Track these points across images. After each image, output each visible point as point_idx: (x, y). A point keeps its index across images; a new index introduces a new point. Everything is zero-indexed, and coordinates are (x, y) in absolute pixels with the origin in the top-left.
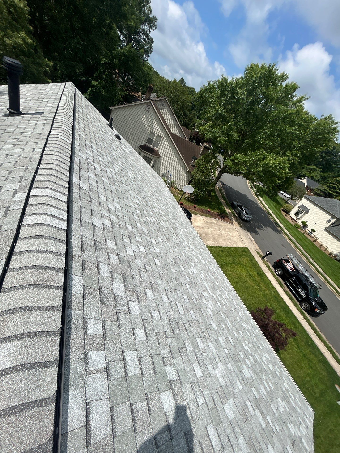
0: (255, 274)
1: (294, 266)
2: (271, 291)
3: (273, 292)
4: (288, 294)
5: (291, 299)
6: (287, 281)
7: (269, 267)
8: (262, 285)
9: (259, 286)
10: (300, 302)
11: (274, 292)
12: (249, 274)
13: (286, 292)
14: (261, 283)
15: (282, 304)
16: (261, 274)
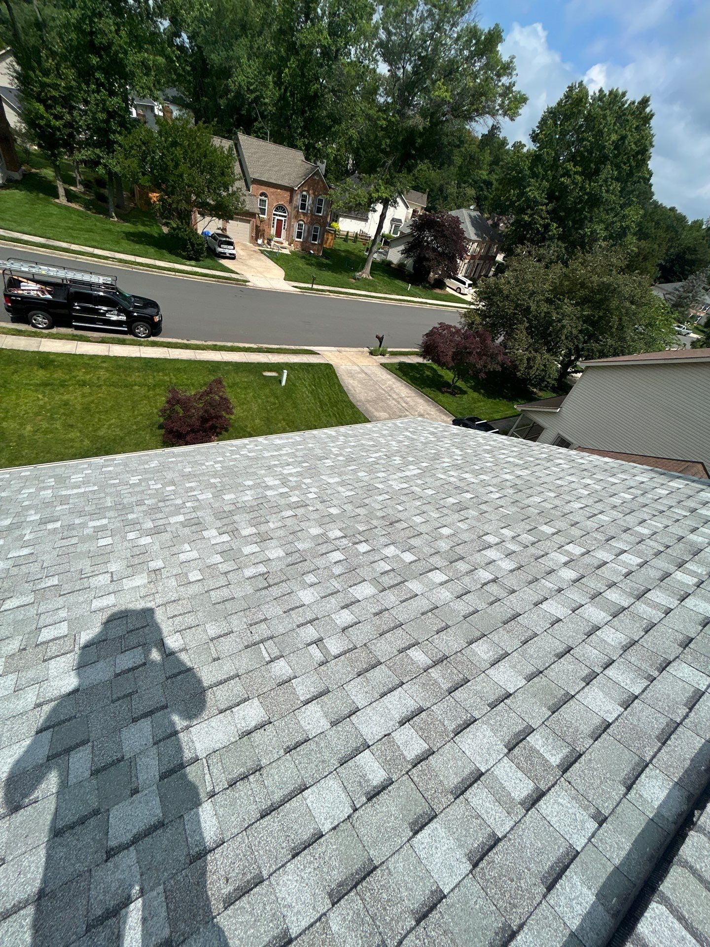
0: (41, 375)
1: (37, 282)
2: (102, 368)
3: (104, 365)
4: (109, 340)
5: (123, 342)
6: (75, 322)
7: (19, 333)
8: (80, 375)
9: (83, 384)
10: (131, 332)
11: (104, 362)
12: (38, 385)
13: (103, 341)
14: (73, 374)
15: (136, 365)
16: (45, 361)
